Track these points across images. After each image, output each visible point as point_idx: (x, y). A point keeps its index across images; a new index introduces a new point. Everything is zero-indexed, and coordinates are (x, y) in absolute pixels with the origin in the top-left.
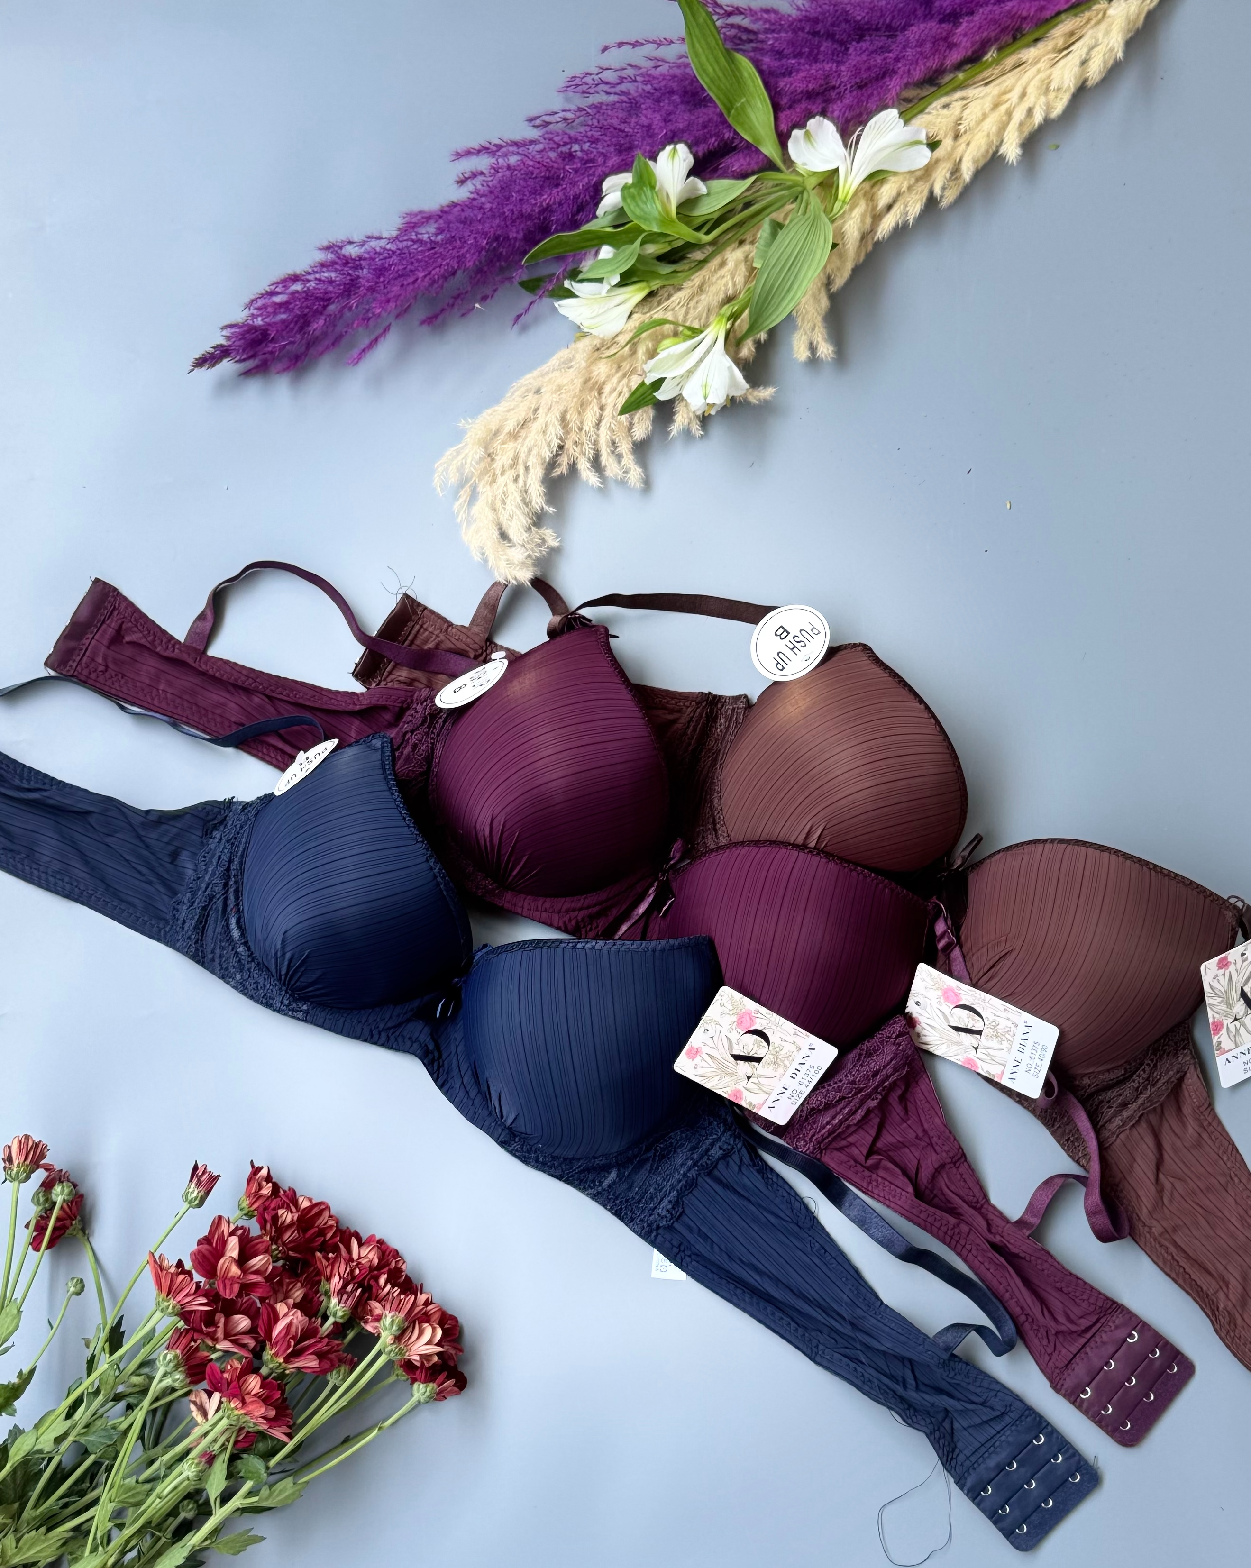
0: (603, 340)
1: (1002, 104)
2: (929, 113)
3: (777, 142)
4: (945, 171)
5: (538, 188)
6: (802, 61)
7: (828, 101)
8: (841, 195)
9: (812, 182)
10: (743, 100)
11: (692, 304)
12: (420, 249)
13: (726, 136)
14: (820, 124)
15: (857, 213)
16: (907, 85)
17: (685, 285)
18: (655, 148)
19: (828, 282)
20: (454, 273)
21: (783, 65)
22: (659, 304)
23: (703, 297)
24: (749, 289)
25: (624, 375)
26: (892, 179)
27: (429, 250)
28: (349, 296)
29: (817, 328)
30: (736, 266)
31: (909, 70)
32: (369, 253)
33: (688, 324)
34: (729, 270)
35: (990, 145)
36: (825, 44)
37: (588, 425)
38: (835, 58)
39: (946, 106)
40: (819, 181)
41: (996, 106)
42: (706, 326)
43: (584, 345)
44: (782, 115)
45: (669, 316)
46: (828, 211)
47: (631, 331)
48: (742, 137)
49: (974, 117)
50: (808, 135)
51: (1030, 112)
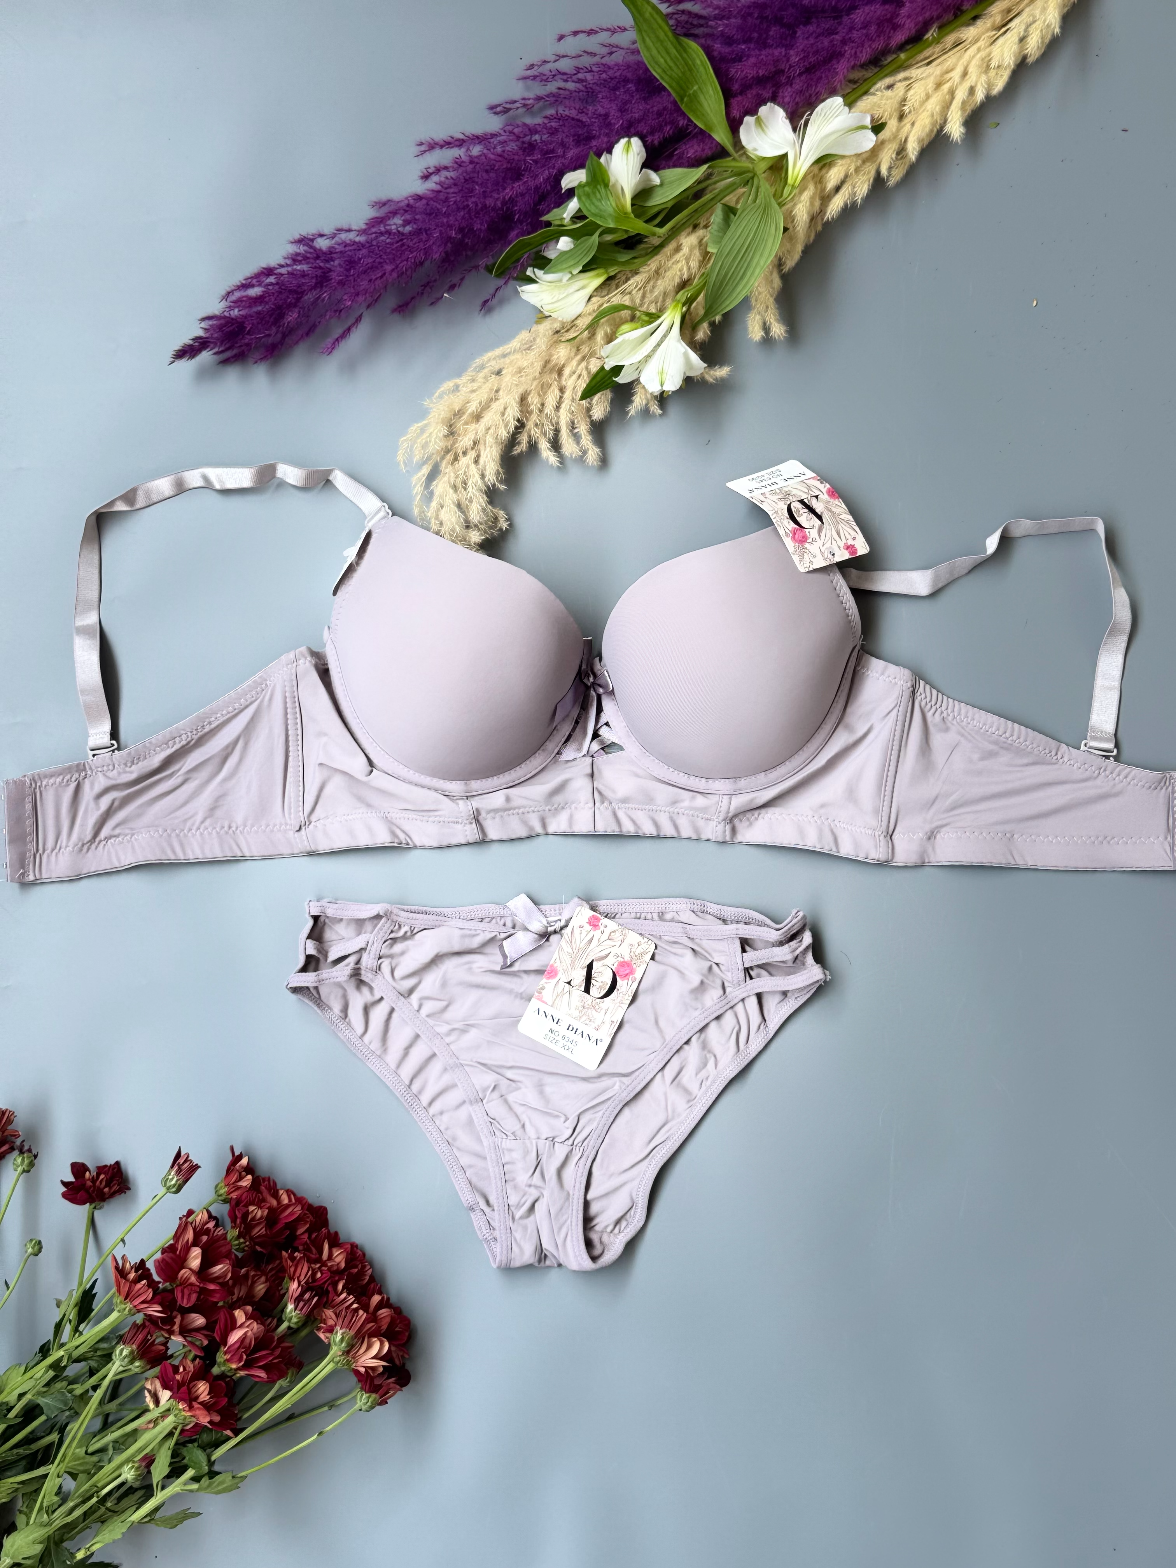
0: (563, 324)
1: (944, 83)
2: (874, 94)
3: (728, 128)
4: (891, 151)
5: (500, 180)
6: (752, 46)
7: (778, 86)
8: (790, 180)
9: (763, 166)
10: (695, 88)
11: (648, 288)
12: (388, 241)
13: (681, 123)
14: (772, 109)
15: (806, 196)
16: (853, 67)
17: (641, 270)
18: (613, 139)
19: (779, 264)
20: (421, 264)
21: (733, 51)
22: (617, 287)
23: (659, 282)
24: (703, 274)
25: (583, 358)
26: (840, 162)
27: (397, 242)
28: (322, 287)
29: (769, 310)
30: (691, 250)
31: (856, 53)
32: (339, 244)
33: (644, 309)
34: (684, 255)
35: (934, 124)
36: (774, 29)
37: (549, 409)
38: (783, 41)
39: (890, 87)
40: (770, 164)
41: (938, 85)
42: (662, 311)
43: (544, 328)
44: (734, 102)
45: (626, 301)
46: (778, 195)
47: (590, 314)
48: (695, 124)
49: (918, 97)
50: (759, 122)
51: (972, 91)
